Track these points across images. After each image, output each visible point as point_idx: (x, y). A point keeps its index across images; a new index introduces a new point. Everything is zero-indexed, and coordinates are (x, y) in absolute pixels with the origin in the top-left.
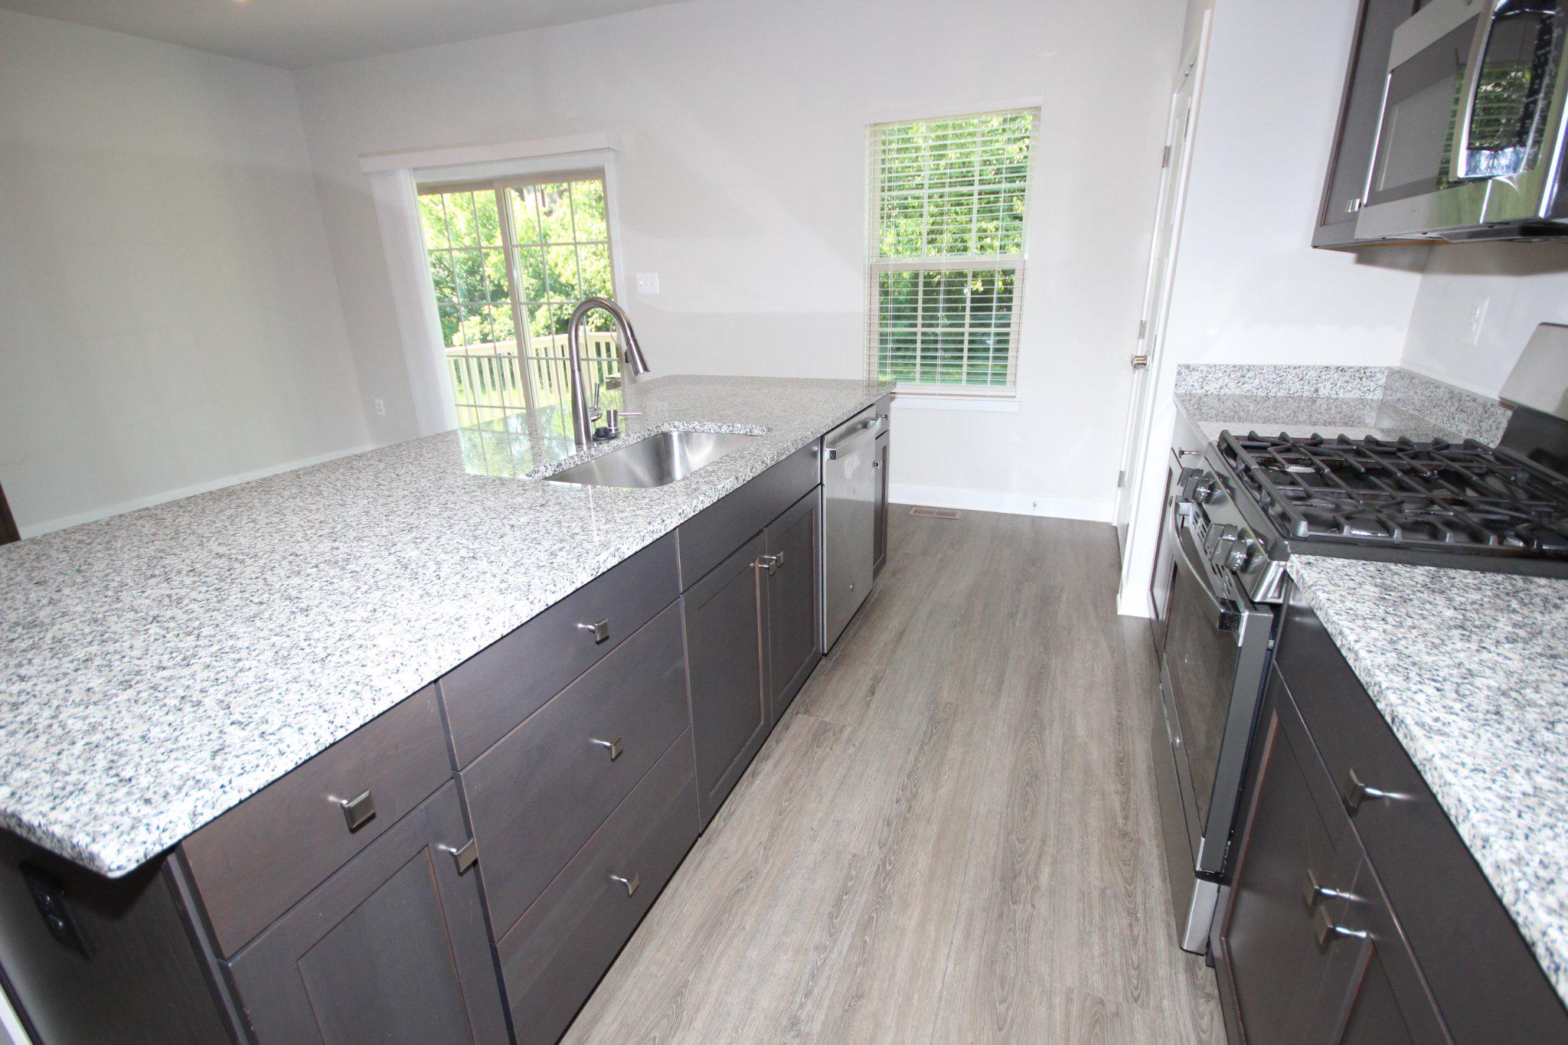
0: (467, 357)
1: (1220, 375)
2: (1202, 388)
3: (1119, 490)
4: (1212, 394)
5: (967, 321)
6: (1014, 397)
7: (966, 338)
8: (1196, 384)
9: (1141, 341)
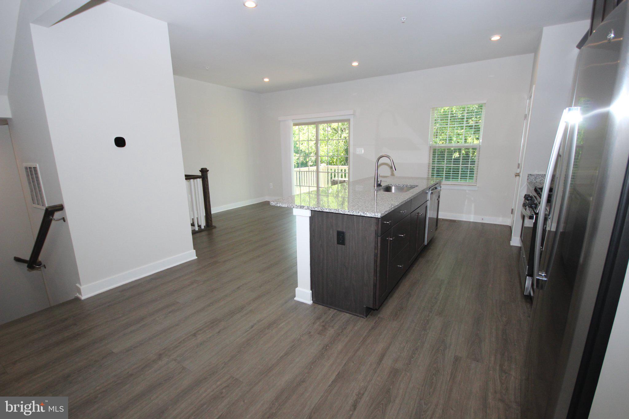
0: (299, 172)
1: (540, 177)
2: (535, 180)
3: (512, 215)
4: (538, 182)
5: (461, 163)
6: (476, 185)
7: (460, 168)
8: (533, 179)
9: (518, 169)
